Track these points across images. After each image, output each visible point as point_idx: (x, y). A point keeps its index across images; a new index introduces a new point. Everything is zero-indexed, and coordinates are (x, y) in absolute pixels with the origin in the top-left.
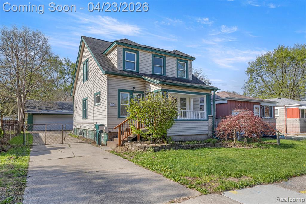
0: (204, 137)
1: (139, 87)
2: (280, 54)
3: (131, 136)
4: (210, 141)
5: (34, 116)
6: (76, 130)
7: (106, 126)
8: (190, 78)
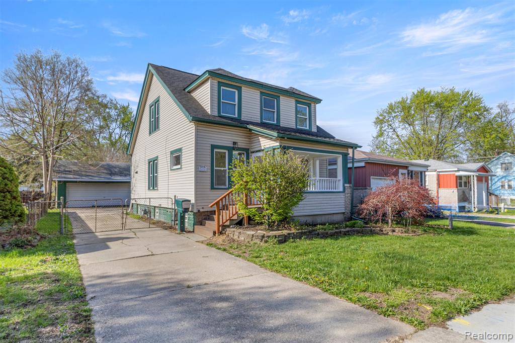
0: (339, 218)
1: (242, 142)
2: (421, 99)
3: (235, 217)
4: (354, 224)
5: (67, 186)
6: (135, 206)
7: (193, 201)
8: (314, 130)
